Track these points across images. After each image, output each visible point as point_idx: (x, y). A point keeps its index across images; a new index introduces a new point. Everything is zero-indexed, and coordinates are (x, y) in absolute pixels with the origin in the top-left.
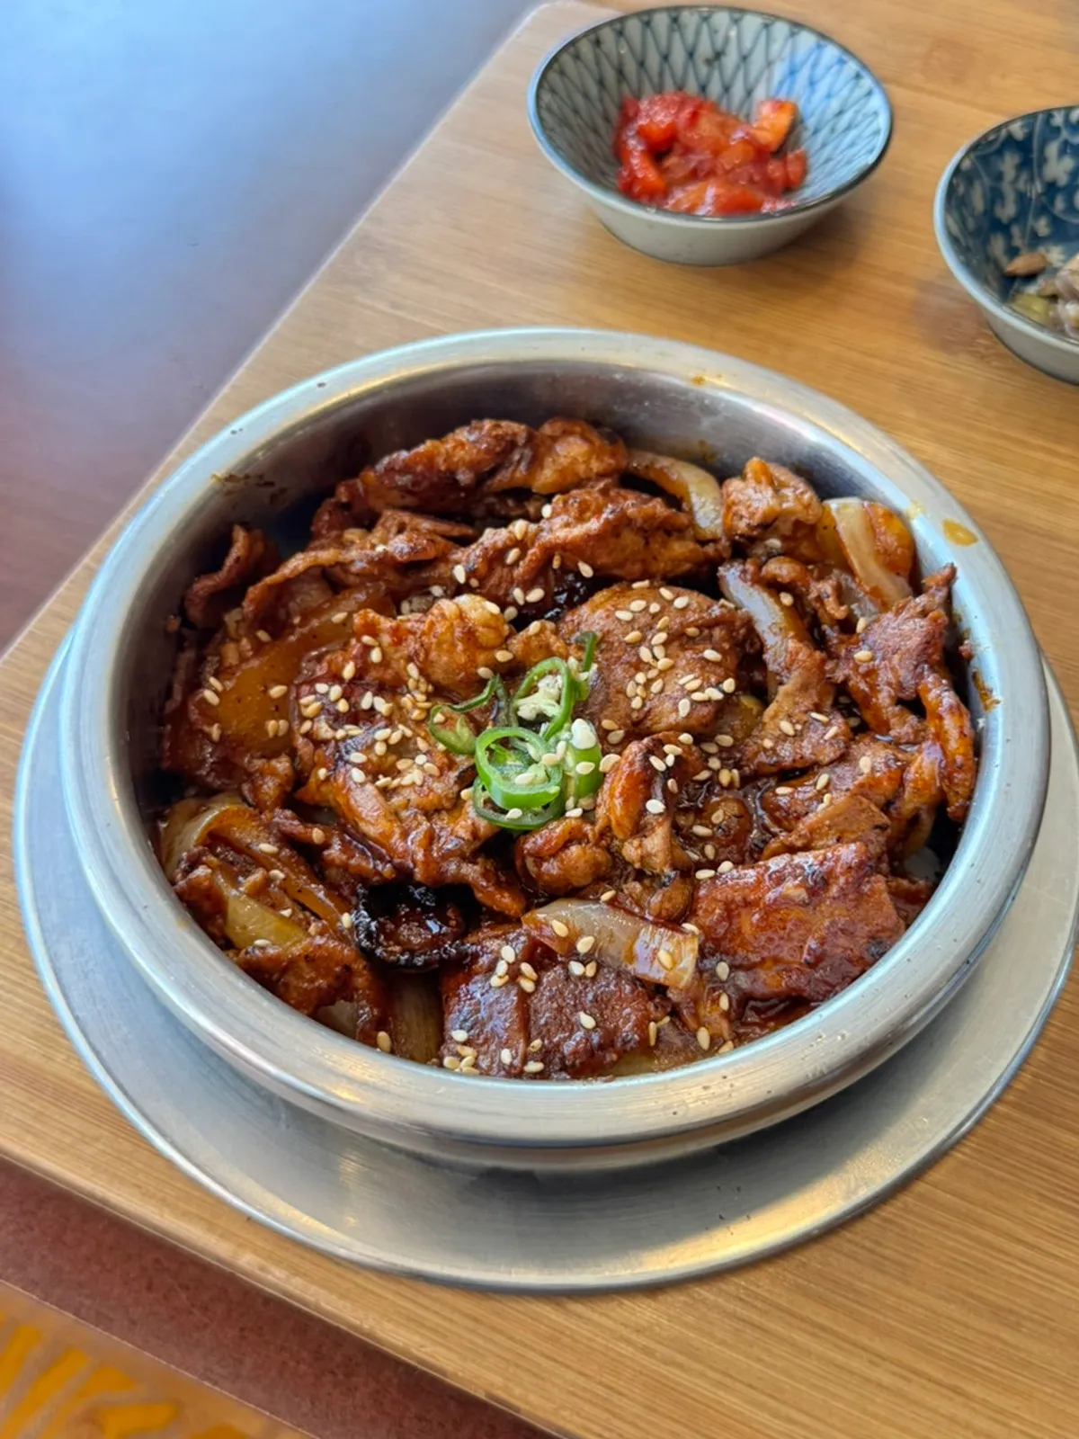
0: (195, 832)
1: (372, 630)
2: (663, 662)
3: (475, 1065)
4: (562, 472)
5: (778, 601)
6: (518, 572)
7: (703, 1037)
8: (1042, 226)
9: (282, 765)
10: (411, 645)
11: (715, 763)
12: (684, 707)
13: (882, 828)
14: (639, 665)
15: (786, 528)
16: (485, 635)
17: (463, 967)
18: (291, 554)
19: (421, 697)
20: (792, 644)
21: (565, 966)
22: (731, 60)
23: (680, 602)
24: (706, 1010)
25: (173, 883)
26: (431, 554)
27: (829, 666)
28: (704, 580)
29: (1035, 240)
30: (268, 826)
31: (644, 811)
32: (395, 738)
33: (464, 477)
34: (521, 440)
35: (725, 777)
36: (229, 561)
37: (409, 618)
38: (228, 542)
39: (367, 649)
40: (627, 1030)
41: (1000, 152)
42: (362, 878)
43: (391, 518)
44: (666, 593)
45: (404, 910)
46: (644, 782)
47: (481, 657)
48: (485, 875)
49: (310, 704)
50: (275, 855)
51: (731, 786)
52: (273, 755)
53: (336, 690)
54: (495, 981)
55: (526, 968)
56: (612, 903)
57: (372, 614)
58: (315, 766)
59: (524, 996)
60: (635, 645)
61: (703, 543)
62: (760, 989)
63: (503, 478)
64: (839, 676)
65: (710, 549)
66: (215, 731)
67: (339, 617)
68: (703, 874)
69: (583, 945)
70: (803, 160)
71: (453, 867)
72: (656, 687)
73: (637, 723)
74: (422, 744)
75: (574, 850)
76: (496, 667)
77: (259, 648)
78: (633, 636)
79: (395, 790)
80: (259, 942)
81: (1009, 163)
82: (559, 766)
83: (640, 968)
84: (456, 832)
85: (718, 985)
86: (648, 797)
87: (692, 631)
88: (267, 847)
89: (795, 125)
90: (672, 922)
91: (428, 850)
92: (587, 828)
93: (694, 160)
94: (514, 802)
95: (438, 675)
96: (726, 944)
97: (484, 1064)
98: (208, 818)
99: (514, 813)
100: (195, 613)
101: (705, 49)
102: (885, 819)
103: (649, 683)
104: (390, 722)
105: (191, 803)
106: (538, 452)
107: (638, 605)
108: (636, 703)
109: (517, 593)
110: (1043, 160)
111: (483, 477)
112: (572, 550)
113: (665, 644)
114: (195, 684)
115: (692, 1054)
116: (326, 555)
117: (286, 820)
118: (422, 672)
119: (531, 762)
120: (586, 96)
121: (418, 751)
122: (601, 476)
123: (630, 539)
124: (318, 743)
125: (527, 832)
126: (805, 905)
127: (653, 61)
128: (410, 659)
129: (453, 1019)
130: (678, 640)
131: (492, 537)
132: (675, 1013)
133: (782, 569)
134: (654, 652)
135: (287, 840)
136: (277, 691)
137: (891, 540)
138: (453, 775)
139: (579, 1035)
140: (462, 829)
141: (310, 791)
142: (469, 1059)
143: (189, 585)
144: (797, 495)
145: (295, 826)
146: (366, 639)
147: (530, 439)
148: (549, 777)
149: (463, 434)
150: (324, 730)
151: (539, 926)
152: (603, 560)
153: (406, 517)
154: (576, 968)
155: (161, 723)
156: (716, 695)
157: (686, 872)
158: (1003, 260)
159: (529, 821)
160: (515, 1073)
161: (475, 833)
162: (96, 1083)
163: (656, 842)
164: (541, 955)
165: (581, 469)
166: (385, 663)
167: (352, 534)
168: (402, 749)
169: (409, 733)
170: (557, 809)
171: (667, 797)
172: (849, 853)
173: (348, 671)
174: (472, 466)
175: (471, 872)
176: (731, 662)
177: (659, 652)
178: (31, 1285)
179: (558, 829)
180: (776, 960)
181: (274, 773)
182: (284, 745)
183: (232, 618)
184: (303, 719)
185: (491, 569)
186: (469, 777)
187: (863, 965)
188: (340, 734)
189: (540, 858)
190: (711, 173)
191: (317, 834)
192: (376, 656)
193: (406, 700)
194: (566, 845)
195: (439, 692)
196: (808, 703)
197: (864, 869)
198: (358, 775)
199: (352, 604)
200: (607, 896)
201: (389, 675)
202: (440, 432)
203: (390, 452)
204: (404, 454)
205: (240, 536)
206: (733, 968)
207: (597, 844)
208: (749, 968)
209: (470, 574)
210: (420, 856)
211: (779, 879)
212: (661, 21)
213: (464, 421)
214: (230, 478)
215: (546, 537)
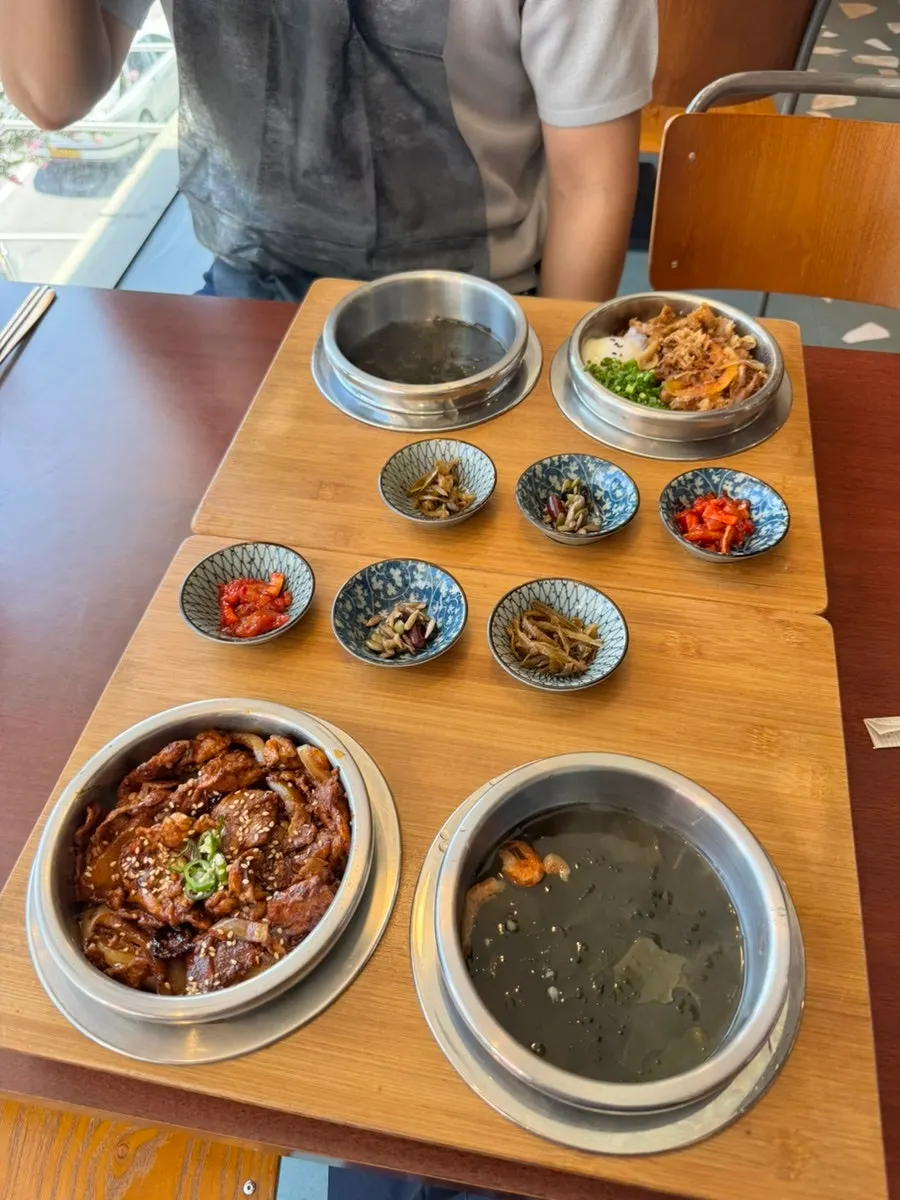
0: (91, 925)
1: (143, 834)
2: (248, 821)
3: (197, 988)
4: (206, 753)
5: (287, 787)
6: (193, 798)
7: (276, 955)
8: (378, 605)
9: (119, 891)
10: (158, 836)
11: (274, 851)
12: (256, 837)
13: (327, 866)
14: (240, 824)
15: (285, 761)
16: (184, 827)
17: (191, 952)
18: (109, 812)
19: (165, 853)
20: (293, 803)
21: (225, 944)
22: (257, 561)
23: (252, 797)
24: (276, 947)
25: (83, 950)
26: (160, 799)
27: (306, 808)
28: (261, 784)
29: (377, 611)
30: (117, 917)
31: (242, 885)
32: (157, 872)
33: (169, 766)
34: (188, 746)
35: (277, 856)
36: (87, 821)
37: (155, 828)
38: (86, 814)
39: (143, 841)
40: (248, 962)
41: (354, 587)
42: (154, 928)
43: (146, 786)
44: (246, 794)
45: (169, 935)
46: (241, 873)
47: (183, 835)
48: (194, 918)
49: (125, 866)
50: (121, 927)
51: (280, 859)
52: (115, 888)
53: (134, 859)
54: (201, 956)
55: (211, 948)
56: (239, 917)
57: (141, 829)
58: (131, 888)
59: (212, 959)
60: (237, 817)
61: (261, 768)
62: (293, 933)
63: (185, 760)
64: (310, 810)
65: (263, 770)
66: (92, 886)
67: (131, 829)
68: (269, 898)
69: (229, 935)
70: (290, 594)
71: (182, 918)
72: (246, 831)
73: (242, 846)
74: (168, 872)
75: (222, 902)
76: (190, 837)
77: (104, 848)
78: (237, 813)
79: (160, 893)
80: (116, 965)
81: (359, 589)
82: (214, 872)
83: (248, 938)
84: (182, 903)
85: (280, 936)
86: (243, 878)
87: (257, 806)
88: (117, 925)
89: (285, 581)
90: (258, 919)
91: (173, 915)
92: (226, 893)
93: (248, 606)
94: (198, 890)
95: (170, 844)
96: (279, 922)
97: (200, 986)
98: (94, 920)
99: (200, 894)
100: (79, 842)
101: (246, 559)
102: (327, 863)
103: (244, 830)
104: (155, 866)
105: (89, 911)
106: (195, 749)
107: (236, 802)
108: (240, 839)
109: (194, 806)
110: (371, 584)
111: (175, 764)
112: (209, 789)
113: (248, 814)
114: (83, 869)
115: (274, 962)
116: (122, 809)
117: (123, 912)
118: (164, 844)
119: (205, 872)
120: (203, 588)
121: (166, 875)
122: (221, 751)
123: (230, 779)
124: (131, 880)
125: (206, 899)
126: (302, 901)
127: (228, 567)
128: (159, 841)
129: (189, 973)
130: (252, 811)
131: (182, 788)
132: (265, 950)
133: (285, 776)
134: (244, 818)
135: (124, 920)
136: (113, 864)
137: (319, 759)
138: (179, 882)
139: (232, 967)
140: (183, 903)
141: (131, 899)
142: (195, 986)
143: (74, 834)
144: (286, 748)
145: (126, 915)
146: (142, 838)
147: (191, 745)
148: (211, 877)
149: (166, 750)
150: (132, 875)
151: (215, 932)
152: (223, 789)
153: (150, 785)
154: (229, 943)
155: (74, 884)
156: (267, 829)
157: (262, 900)
158: (365, 622)
159: (206, 895)
160: (211, 989)
161: (188, 904)
162: (71, 1024)
163: (248, 894)
164: (215, 942)
165: (213, 751)
166: (150, 844)
167: (132, 796)
168: (161, 876)
169: (162, 869)
170: (215, 888)
171: (249, 876)
172: (313, 881)
173: (137, 851)
174: (171, 761)
175: (189, 917)
176: (273, 814)
177: (246, 817)
178: (65, 1099)
179: (215, 896)
180: (297, 922)
181: (117, 895)
182: (119, 883)
183: (92, 839)
184: (124, 872)
185: (182, 802)
186: (184, 883)
187: (306, 933)
188: (137, 876)
189: (212, 907)
190: (255, 609)
191: (134, 916)
192: (146, 843)
193: (160, 856)
194: (219, 901)
195: (171, 849)
196: (301, 822)
197: (320, 884)
198: (145, 891)
199: (135, 824)
200: (236, 915)
201: (152, 848)
202: (157, 752)
203: (139, 764)
204: (144, 764)
205: (90, 811)
206: (283, 929)
207: (230, 897)
208: (289, 927)
209: (175, 804)
210: (170, 917)
211: (292, 895)
212: (228, 554)
213: (166, 744)
214: (82, 791)
215: (200, 786)
